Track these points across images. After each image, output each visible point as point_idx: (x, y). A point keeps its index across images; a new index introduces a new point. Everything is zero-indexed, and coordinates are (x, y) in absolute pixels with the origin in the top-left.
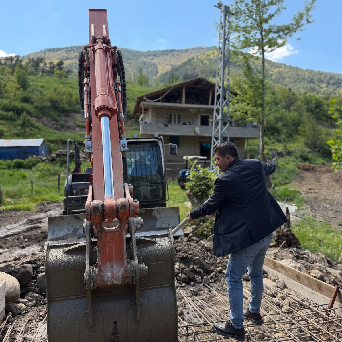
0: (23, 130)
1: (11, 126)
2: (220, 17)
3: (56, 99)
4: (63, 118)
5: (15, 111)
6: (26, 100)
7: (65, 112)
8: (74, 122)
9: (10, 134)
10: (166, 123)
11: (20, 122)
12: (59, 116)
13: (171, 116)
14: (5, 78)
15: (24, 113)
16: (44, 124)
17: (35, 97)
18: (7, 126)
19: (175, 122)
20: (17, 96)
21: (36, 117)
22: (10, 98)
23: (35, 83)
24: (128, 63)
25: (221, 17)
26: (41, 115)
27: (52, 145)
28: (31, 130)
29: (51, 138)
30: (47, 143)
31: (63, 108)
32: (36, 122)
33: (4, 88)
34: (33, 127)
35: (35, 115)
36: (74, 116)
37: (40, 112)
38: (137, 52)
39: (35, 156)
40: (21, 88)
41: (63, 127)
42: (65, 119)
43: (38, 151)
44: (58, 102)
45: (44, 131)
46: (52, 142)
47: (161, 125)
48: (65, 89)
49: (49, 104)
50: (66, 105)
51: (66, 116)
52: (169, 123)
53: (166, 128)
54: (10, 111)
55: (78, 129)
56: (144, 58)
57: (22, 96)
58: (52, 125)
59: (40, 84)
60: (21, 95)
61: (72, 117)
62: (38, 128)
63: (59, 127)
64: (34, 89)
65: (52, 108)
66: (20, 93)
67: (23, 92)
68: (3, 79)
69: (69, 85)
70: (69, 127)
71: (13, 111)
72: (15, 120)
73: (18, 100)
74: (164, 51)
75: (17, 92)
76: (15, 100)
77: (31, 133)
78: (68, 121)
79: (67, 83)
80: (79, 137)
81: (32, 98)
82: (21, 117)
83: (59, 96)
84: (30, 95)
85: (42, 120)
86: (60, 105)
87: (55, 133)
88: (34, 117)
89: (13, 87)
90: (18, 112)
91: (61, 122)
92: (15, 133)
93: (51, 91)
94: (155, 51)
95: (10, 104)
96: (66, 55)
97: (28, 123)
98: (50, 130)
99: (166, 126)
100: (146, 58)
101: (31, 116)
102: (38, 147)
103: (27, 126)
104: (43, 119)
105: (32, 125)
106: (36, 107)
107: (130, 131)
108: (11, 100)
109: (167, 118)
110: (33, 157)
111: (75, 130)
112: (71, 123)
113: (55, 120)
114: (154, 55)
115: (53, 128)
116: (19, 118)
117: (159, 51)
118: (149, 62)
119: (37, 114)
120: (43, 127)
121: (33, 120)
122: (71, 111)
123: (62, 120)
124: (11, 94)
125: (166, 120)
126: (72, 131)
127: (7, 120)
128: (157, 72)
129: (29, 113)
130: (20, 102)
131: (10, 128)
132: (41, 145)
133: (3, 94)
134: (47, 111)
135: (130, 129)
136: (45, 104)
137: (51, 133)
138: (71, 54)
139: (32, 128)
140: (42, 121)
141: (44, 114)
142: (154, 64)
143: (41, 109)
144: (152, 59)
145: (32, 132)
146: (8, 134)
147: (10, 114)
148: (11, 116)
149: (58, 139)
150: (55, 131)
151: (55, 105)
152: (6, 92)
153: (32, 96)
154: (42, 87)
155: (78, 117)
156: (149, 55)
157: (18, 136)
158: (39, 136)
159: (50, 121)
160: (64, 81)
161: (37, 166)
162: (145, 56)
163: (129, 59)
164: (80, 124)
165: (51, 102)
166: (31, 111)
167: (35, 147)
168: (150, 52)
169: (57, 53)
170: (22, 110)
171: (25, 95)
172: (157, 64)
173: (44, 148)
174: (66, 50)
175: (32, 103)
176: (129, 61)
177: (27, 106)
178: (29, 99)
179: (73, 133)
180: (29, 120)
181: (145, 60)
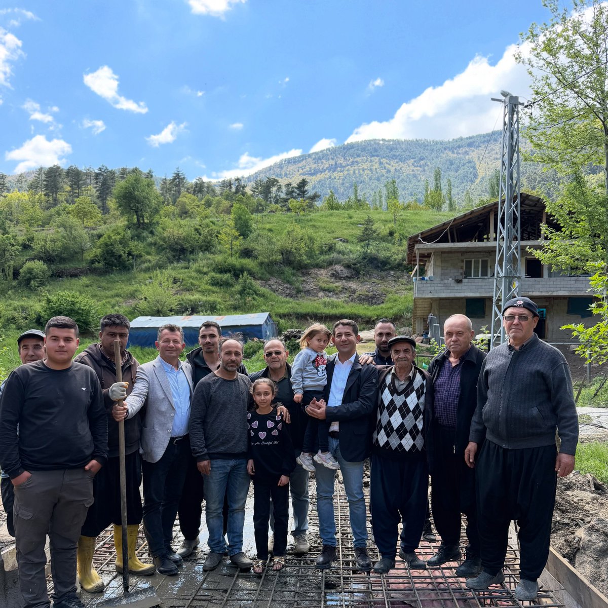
0: (243, 300)
1: (227, 295)
2: (503, 115)
3: (289, 249)
4: (299, 278)
5: (233, 272)
6: (247, 253)
7: (302, 268)
8: (316, 283)
9: (225, 307)
10: (460, 278)
11: (238, 287)
12: (293, 275)
13: (469, 264)
14: (218, 221)
15: (245, 273)
16: (272, 289)
17: (259, 248)
18: (220, 295)
19: (476, 275)
20: (235, 248)
21: (261, 279)
22: (225, 252)
23: (260, 226)
24: (420, 167)
25: (505, 115)
26: (268, 276)
27: (282, 321)
28: (254, 299)
29: (281, 311)
30: (275, 318)
31: (300, 262)
32: (262, 286)
33: (217, 236)
34: (257, 295)
35: (260, 275)
36: (316, 274)
37: (266, 271)
38: (437, 143)
39: (256, 339)
40: (240, 235)
41: (299, 291)
42: (302, 279)
43: (260, 331)
44: (293, 253)
45: (272, 301)
46: (282, 316)
47: (451, 281)
48: (304, 231)
49: (279, 257)
50: (305, 257)
51: (304, 274)
52: (465, 278)
53: (459, 286)
54: (226, 272)
55: (321, 294)
56: (450, 153)
57: (242, 248)
58: (283, 290)
59: (268, 226)
60: (240, 246)
61: (313, 275)
62: (263, 296)
63: (294, 292)
64: (259, 235)
65: (284, 262)
66: (239, 244)
67: (243, 242)
68: (216, 223)
69: (311, 223)
70: (308, 292)
71: (230, 271)
72: (232, 286)
73: (236, 253)
74: (488, 135)
75: (234, 243)
76: (232, 255)
77: (253, 304)
78: (307, 283)
79: (308, 221)
80: (322, 306)
81: (255, 249)
82: (240, 280)
83: (295, 244)
84: (253, 245)
85: (269, 282)
86: (295, 257)
87: (288, 302)
88: (258, 280)
89: (229, 234)
90: (237, 272)
91: (297, 284)
92: (232, 305)
93: (283, 235)
94: (470, 138)
95: (225, 262)
96: (313, 166)
97: (249, 289)
98: (282, 298)
99: (459, 281)
100: (453, 152)
101: (255, 278)
102: (260, 326)
103: (248, 294)
104: (271, 282)
105: (255, 292)
106: (261, 264)
107: (405, 292)
108: (226, 255)
109: (462, 268)
110: (253, 340)
111: (317, 296)
112: (311, 286)
113: (288, 282)
114: (470, 145)
115: (284, 295)
116: (237, 281)
117: (480, 136)
118: (460, 159)
119: (263, 274)
120: (270, 294)
121: (257, 284)
122: (312, 266)
123: (299, 280)
124: (227, 246)
125: (461, 271)
126: (312, 298)
127: (221, 285)
128: (476, 176)
129: (251, 274)
130: (239, 257)
131: (225, 298)
132: (266, 321)
133: (216, 247)
134: (276, 268)
135: (406, 289)
136: (274, 257)
137: (283, 302)
138: (322, 163)
139: (255, 296)
140: (270, 285)
141: (271, 274)
142: (469, 162)
143: (268, 265)
144: (466, 153)
145: (255, 303)
146: (223, 306)
147: (226, 276)
148: (227, 279)
149: (291, 311)
150: (288, 299)
151: (288, 259)
152: (220, 243)
153: (256, 247)
154: (270, 230)
155: (322, 275)
156: (459, 147)
157: (236, 308)
158: (264, 308)
159: (280, 285)
160: (303, 218)
161: (258, 354)
162: (452, 149)
163: (423, 159)
164: (324, 285)
165: (282, 254)
166: (254, 270)
167: (256, 325)
168: (461, 139)
169: (300, 165)
170: (242, 271)
171: (245, 246)
172: (476, 160)
173: (270, 327)
174: (313, 157)
175: (256, 258)
176: (422, 162)
177: (248, 262)
178: (252, 252)
179: (314, 301)
180: (251, 284)
181: (452, 156)
